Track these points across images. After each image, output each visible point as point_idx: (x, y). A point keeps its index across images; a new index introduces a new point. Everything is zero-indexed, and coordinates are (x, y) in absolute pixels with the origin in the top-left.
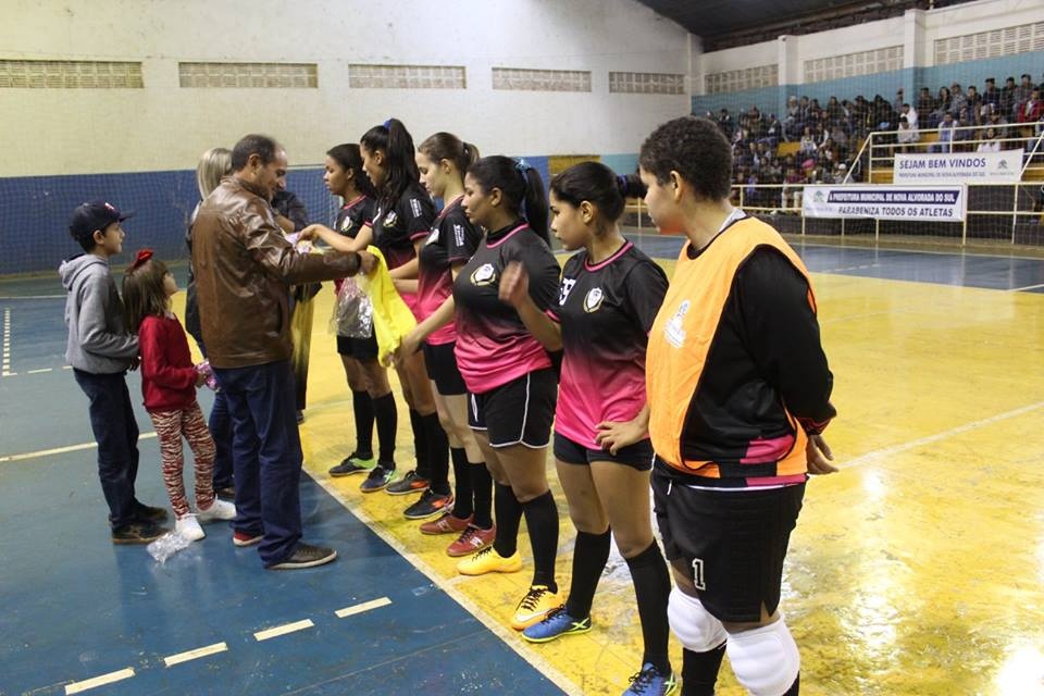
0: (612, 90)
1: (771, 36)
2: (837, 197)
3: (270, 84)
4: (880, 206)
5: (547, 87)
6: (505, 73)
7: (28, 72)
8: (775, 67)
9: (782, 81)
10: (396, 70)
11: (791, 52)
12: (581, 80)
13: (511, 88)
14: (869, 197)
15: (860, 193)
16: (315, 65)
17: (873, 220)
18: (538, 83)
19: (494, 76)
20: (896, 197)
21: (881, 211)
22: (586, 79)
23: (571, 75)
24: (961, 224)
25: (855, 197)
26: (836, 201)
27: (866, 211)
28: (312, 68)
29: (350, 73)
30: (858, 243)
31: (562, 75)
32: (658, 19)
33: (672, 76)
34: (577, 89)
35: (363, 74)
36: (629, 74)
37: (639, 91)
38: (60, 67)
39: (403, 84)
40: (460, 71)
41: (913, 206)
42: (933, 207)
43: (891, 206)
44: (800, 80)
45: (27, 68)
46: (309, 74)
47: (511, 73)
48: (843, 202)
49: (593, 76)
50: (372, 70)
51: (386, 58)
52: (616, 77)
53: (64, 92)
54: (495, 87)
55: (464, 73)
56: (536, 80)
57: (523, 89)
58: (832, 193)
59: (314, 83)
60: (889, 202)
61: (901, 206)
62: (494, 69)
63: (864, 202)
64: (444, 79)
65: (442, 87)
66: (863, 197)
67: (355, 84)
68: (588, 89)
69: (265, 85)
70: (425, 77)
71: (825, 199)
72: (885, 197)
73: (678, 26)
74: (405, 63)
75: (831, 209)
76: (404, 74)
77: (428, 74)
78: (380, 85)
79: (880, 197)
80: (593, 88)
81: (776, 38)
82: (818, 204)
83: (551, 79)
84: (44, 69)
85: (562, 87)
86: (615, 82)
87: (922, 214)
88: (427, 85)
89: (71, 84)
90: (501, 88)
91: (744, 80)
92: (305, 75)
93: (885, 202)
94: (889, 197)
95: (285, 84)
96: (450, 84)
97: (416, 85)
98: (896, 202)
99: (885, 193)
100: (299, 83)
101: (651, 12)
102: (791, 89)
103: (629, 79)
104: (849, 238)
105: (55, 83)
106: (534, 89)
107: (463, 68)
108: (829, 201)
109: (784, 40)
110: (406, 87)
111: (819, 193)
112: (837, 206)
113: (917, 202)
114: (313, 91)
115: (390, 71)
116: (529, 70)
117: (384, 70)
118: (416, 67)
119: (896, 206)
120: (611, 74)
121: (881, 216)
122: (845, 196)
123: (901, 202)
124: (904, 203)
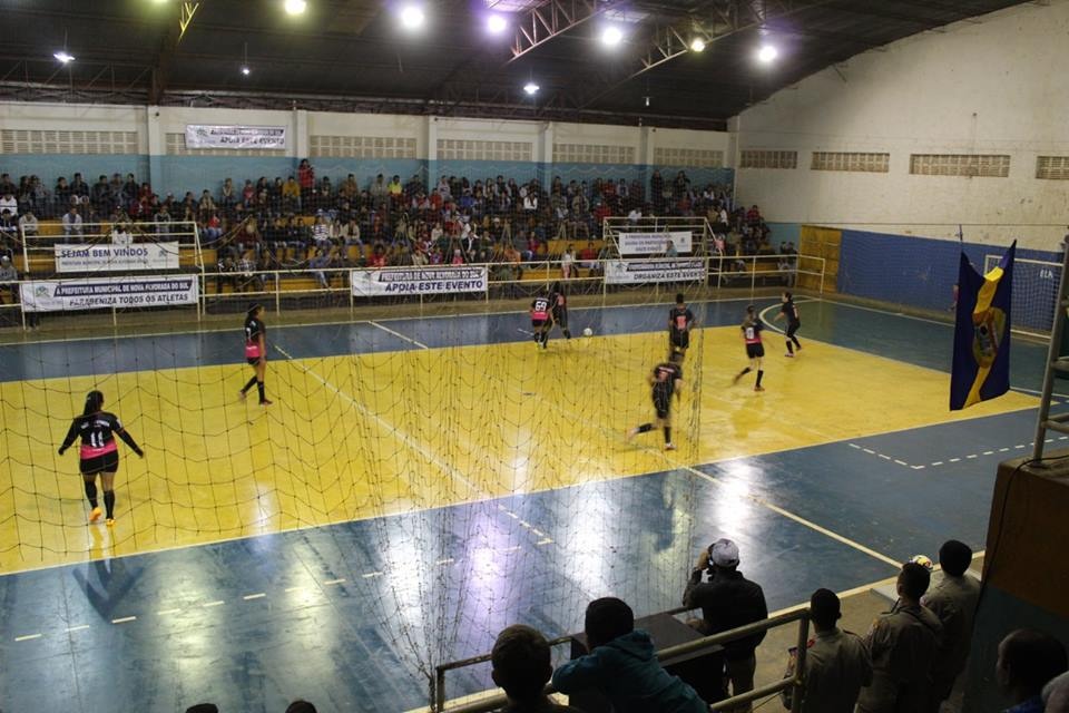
4: (117, 296)
14: (105, 289)
15: (93, 286)
17: (108, 309)
20: (133, 288)
21: (118, 300)
24: (196, 305)
25: (86, 290)
26: (65, 295)
27: (102, 301)
41: (151, 294)
42: (170, 293)
43: (128, 295)
48: (74, 295)
58: (58, 287)
60: (126, 293)
61: (139, 295)
63: (98, 294)
66: (97, 289)
71: (52, 294)
72: (120, 288)
75: (59, 303)
79: (117, 289)
82: (44, 299)
87: (160, 299)
93: (123, 292)
94: (125, 288)
98: (134, 292)
99: (122, 284)
108: (56, 295)
111: (43, 288)
112: (68, 299)
113: (154, 291)
119: (134, 295)
121: (119, 304)
122: (76, 290)
123: (138, 292)
124: (141, 292)
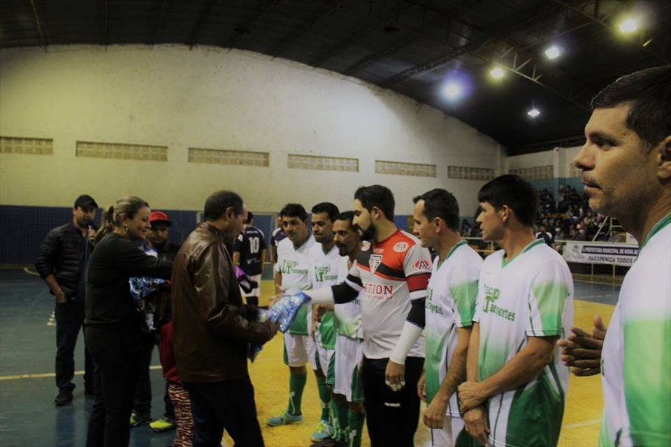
0: (449, 176)
1: (549, 147)
2: (587, 249)
3: (241, 163)
4: (616, 257)
5: (408, 173)
6: (383, 164)
7: (104, 150)
8: (552, 167)
9: (556, 175)
10: (317, 159)
11: (562, 158)
12: (430, 170)
13: (386, 173)
14: (609, 251)
15: (603, 247)
16: (268, 154)
17: (610, 266)
18: (403, 171)
19: (376, 165)
20: (626, 252)
21: (616, 260)
22: (433, 169)
23: (424, 167)
25: (599, 250)
26: (587, 253)
27: (607, 260)
28: (266, 155)
29: (289, 159)
30: (601, 280)
31: (419, 166)
32: (479, 135)
33: (487, 170)
34: (428, 175)
35: (295, 160)
36: (461, 168)
37: (466, 178)
38: (122, 147)
39: (321, 167)
40: (356, 161)
43: (623, 257)
44: (567, 175)
45: (104, 147)
46: (264, 158)
47: (386, 164)
48: (591, 253)
49: (437, 168)
50: (302, 158)
51: (311, 151)
52: (452, 169)
53: (123, 161)
54: (376, 172)
55: (358, 163)
56: (402, 169)
57: (393, 173)
58: (585, 247)
59: (266, 164)
60: (622, 255)
61: (630, 257)
62: (377, 161)
63: (605, 254)
64: (346, 165)
65: (344, 170)
66: (605, 250)
67: (291, 166)
68: (434, 175)
69: (238, 163)
70: (334, 164)
71: (580, 251)
72: (619, 251)
73: (491, 140)
74: (322, 155)
75: (583, 257)
76: (321, 162)
77: (335, 162)
78: (306, 167)
79: (616, 251)
80: (437, 175)
81: (552, 149)
82: (575, 254)
83: (412, 169)
84: (113, 148)
85: (418, 174)
86: (452, 172)
88: (335, 169)
89: (127, 157)
90: (381, 172)
91: (533, 174)
92: (262, 159)
93: (619, 254)
94: (622, 251)
95: (249, 163)
96: (348, 169)
97: (328, 168)
98: (626, 255)
99: (619, 248)
100: (258, 164)
101: (474, 131)
102: (562, 180)
103: (461, 171)
104: (596, 276)
105: (118, 156)
106: (400, 174)
107: (357, 160)
108: (582, 252)
109: (557, 150)
110: (322, 169)
111: (576, 247)
112: (587, 256)
114: (266, 168)
115: (313, 159)
116: (398, 163)
117: (309, 158)
118: (329, 158)
119: (626, 257)
120: (449, 167)
121: (616, 263)
122: (593, 250)
123: (629, 255)
124: (632, 255)
